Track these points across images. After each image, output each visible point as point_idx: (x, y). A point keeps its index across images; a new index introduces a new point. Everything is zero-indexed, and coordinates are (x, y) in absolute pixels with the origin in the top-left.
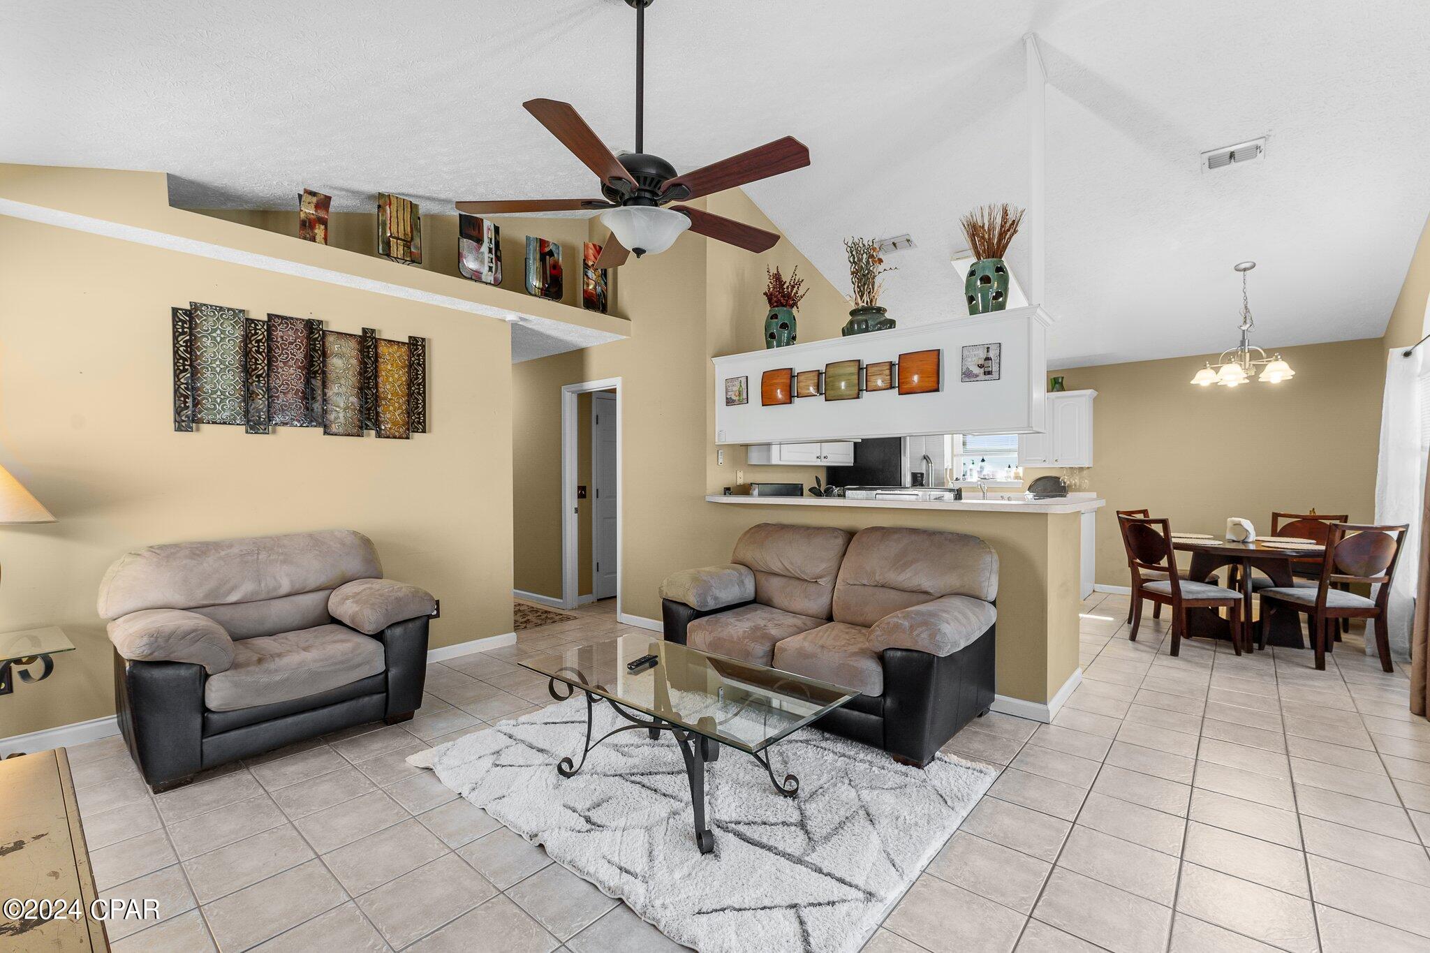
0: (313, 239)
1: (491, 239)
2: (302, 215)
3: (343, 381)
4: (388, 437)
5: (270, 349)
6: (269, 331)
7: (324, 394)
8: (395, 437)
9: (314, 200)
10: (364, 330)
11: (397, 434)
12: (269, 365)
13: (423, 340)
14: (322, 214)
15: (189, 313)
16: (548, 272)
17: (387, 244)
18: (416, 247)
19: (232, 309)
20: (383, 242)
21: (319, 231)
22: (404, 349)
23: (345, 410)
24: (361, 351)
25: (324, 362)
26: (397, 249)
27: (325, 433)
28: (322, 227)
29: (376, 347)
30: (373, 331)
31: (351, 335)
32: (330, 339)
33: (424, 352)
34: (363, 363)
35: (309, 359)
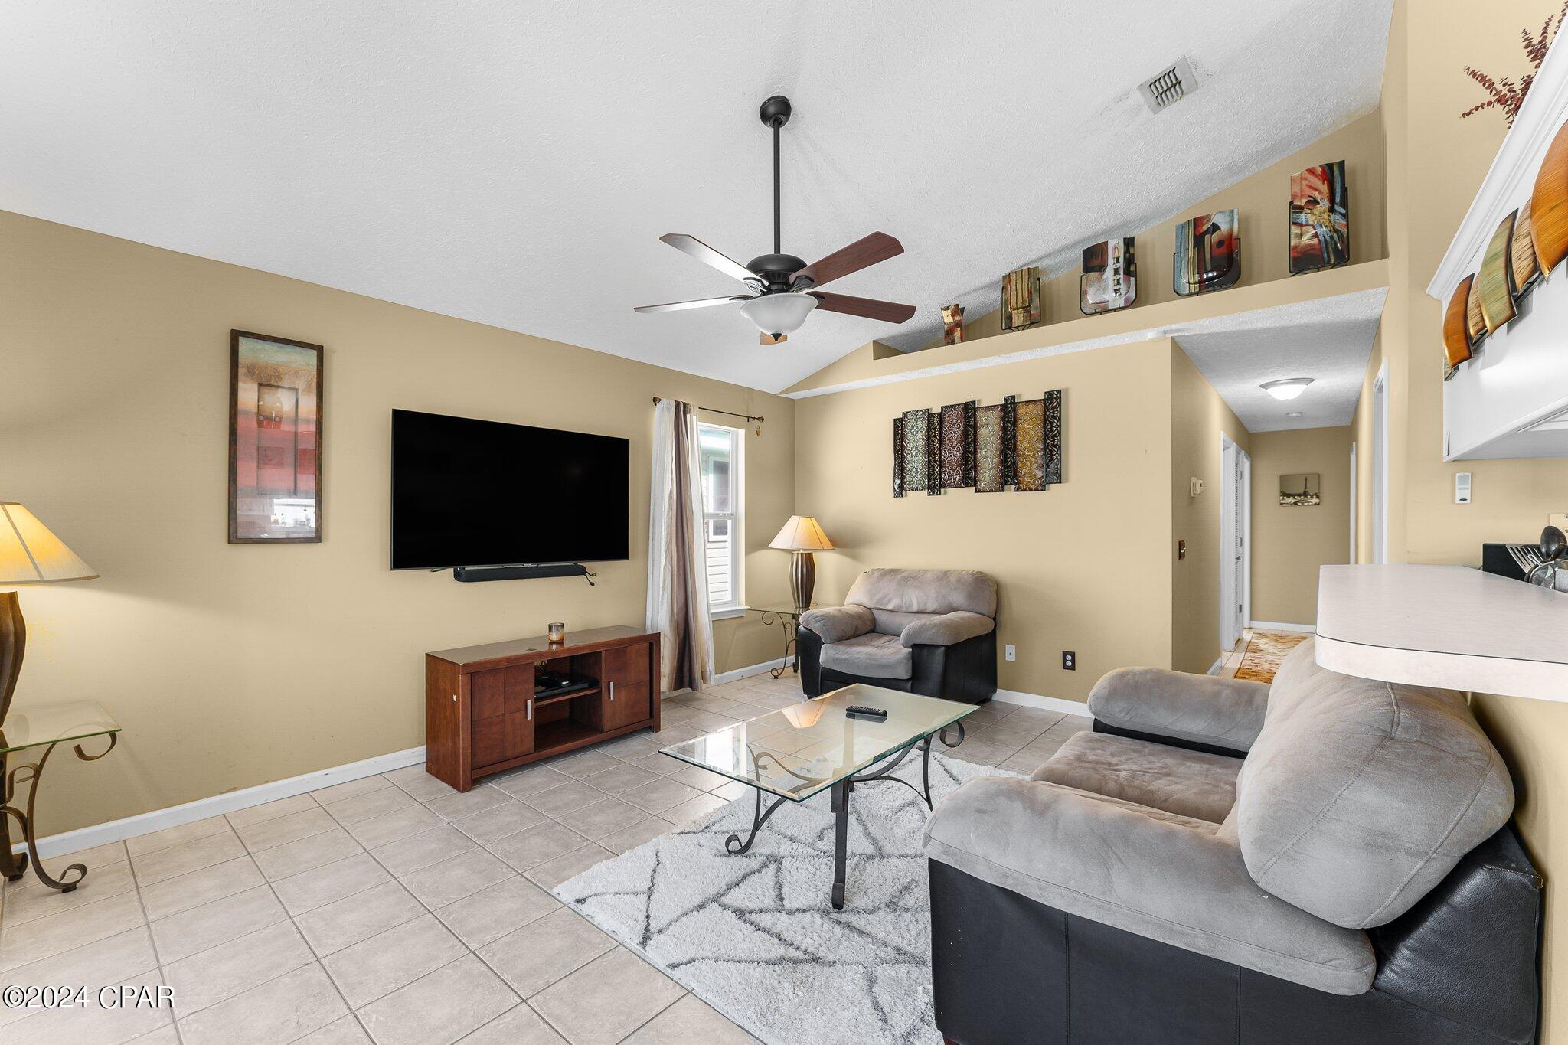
0: (953, 342)
1: (1118, 259)
2: (946, 327)
3: (988, 447)
4: (1026, 490)
5: (941, 433)
6: (941, 420)
7: (975, 460)
8: (1031, 490)
9: (949, 312)
10: (1006, 399)
11: (1033, 487)
12: (941, 445)
13: (1059, 392)
14: (958, 318)
15: (901, 420)
16: (1208, 256)
17: (1010, 318)
18: (1035, 308)
19: (921, 411)
20: (1006, 318)
21: (957, 334)
22: (1040, 406)
23: (990, 470)
24: (1003, 418)
25: (975, 434)
26: (1018, 319)
27: (976, 492)
28: (959, 329)
29: (1015, 410)
30: (1013, 397)
31: (995, 406)
32: (980, 414)
33: (1060, 404)
34: (1004, 429)
35: (965, 433)
